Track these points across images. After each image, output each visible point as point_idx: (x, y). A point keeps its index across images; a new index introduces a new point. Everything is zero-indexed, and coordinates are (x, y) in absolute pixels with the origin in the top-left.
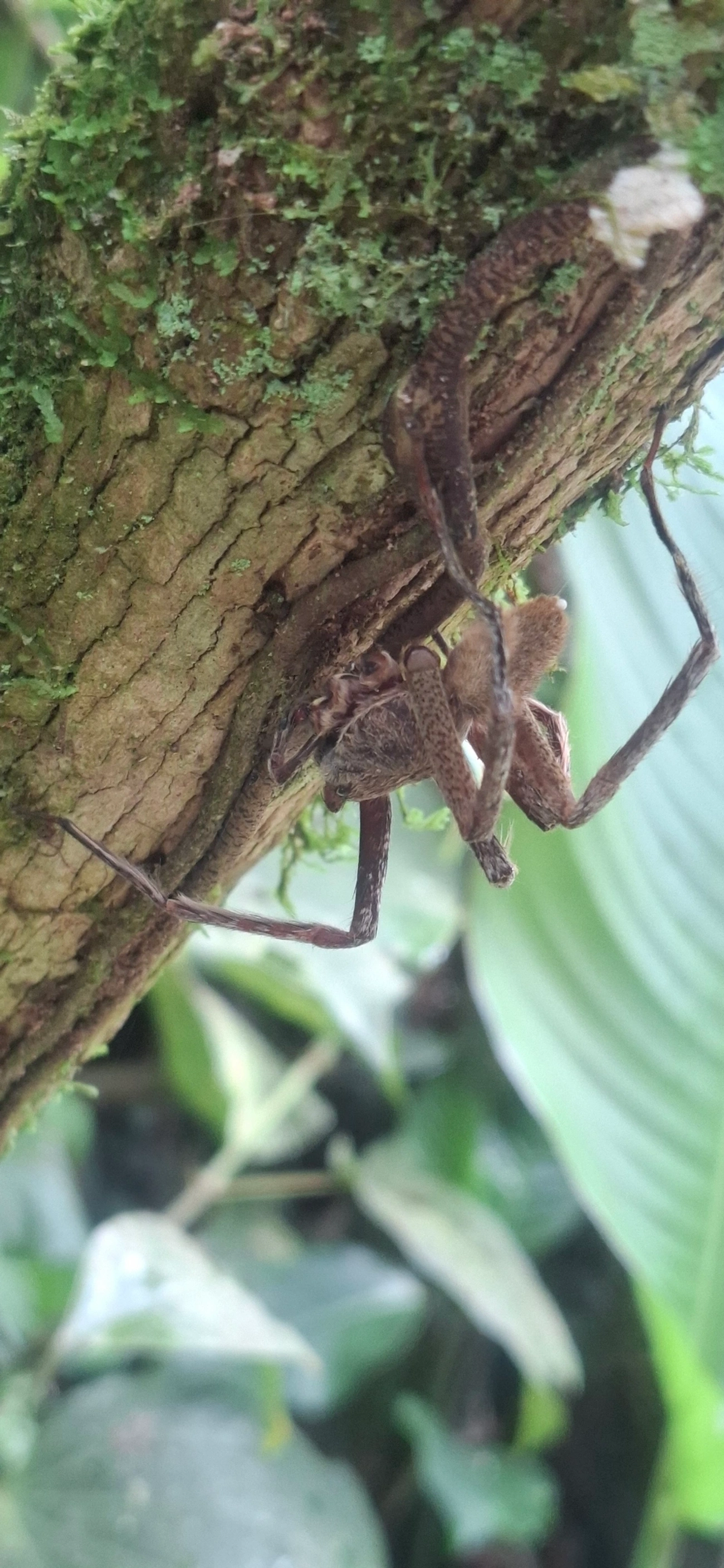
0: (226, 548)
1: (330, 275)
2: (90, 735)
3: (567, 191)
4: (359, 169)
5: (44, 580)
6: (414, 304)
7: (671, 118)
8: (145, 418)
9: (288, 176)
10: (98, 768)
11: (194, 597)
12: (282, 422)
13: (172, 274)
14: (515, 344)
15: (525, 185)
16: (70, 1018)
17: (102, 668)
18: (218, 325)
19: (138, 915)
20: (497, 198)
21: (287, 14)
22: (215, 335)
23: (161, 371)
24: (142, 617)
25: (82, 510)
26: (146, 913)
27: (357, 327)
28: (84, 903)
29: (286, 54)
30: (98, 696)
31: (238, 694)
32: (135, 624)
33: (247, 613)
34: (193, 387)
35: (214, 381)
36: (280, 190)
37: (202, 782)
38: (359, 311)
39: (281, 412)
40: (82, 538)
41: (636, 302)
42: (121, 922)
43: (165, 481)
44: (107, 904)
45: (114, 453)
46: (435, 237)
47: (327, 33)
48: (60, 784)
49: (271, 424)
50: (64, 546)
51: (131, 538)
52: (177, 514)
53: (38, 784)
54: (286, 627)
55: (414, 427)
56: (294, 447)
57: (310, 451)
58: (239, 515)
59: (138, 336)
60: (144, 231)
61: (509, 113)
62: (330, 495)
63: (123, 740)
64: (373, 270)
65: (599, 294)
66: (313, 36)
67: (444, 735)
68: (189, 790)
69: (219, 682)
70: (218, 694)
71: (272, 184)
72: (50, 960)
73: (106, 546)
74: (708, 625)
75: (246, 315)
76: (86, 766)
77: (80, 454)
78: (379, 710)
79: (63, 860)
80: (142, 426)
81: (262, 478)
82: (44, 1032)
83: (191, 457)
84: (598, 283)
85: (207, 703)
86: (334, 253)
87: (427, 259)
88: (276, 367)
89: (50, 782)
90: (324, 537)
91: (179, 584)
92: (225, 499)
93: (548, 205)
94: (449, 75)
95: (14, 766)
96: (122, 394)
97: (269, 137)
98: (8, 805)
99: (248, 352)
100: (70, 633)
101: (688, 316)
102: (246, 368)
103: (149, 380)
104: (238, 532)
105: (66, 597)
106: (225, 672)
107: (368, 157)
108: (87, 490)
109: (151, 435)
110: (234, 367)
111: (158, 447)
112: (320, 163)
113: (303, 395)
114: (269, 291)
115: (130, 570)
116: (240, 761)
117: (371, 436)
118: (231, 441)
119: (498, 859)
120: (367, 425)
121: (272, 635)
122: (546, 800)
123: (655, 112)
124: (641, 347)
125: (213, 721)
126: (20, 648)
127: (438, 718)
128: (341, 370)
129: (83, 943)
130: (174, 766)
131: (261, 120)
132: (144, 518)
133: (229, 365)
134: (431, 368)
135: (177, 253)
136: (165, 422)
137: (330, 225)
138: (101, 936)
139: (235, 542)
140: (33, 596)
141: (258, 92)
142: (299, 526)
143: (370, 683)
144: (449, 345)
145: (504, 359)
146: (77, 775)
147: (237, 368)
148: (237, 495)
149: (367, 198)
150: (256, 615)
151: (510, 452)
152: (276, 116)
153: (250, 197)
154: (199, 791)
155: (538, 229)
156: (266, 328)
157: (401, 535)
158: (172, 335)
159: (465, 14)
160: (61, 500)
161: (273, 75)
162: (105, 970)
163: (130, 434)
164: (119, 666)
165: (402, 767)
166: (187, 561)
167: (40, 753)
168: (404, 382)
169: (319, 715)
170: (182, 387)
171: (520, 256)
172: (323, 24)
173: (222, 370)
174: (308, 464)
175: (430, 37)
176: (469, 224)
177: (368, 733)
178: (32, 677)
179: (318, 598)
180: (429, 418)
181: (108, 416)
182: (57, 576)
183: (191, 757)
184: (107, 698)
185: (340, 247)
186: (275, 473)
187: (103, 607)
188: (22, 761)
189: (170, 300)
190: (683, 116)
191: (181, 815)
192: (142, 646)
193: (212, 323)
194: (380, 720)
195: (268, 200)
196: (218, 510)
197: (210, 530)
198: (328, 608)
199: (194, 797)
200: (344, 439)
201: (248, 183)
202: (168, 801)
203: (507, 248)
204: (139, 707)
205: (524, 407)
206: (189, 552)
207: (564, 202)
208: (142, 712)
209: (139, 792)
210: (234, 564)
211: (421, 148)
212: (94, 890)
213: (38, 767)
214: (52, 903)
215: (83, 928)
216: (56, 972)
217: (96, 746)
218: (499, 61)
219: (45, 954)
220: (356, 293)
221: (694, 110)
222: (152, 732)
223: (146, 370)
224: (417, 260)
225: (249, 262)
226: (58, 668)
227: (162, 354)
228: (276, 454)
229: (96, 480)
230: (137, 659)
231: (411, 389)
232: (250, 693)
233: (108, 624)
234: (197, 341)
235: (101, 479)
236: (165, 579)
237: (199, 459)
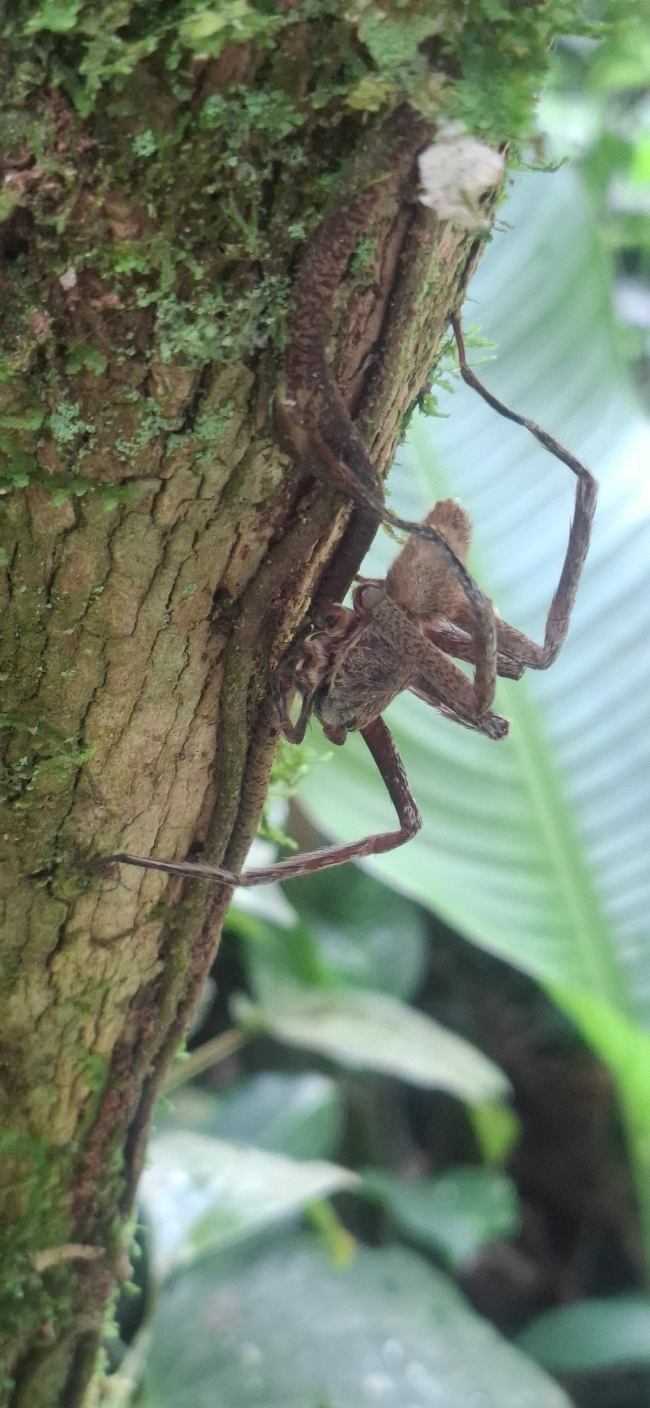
0: (173, 583)
1: (190, 334)
2: (113, 779)
3: (354, 187)
4: (178, 244)
5: (30, 676)
6: (262, 327)
7: (433, 98)
8: (70, 513)
9: (123, 274)
10: (128, 802)
11: (158, 633)
12: (189, 464)
13: (51, 391)
14: (345, 320)
15: (311, 196)
16: (173, 1006)
17: (103, 722)
18: (108, 413)
19: (198, 900)
20: (293, 216)
21: (61, 146)
22: (108, 423)
23: (70, 470)
24: (121, 668)
25: (41, 607)
26: (204, 895)
27: (224, 366)
28: (152, 912)
29: (77, 178)
30: (109, 746)
31: (218, 690)
32: (118, 676)
33: (206, 624)
34: (103, 471)
35: (123, 458)
36: (118, 286)
37: (211, 772)
38: (221, 352)
39: (185, 458)
40: (49, 629)
41: (424, 246)
42: (188, 912)
43: (104, 553)
44: (170, 904)
45: (52, 550)
46: (258, 268)
47: (101, 147)
48: (102, 829)
49: (180, 471)
50: (36, 643)
51: (90, 611)
52: (123, 574)
53: (84, 839)
54: (244, 621)
55: (307, 421)
56: (203, 480)
57: (218, 476)
58: (175, 552)
59: (39, 451)
60: (14, 368)
61: (275, 147)
62: (244, 504)
63: (140, 771)
64: (221, 315)
65: (390, 253)
66: (90, 154)
67: (419, 645)
68: (205, 780)
69: (199, 688)
70: (202, 698)
71: (109, 286)
72: (140, 970)
73: (72, 626)
74: (579, 465)
75: (130, 396)
76: (118, 805)
77: (23, 565)
78: (355, 650)
79: (125, 887)
80: (70, 520)
81: (185, 515)
82: (157, 1028)
83: (120, 525)
84: (386, 245)
85: (195, 710)
86: (184, 316)
87: (259, 288)
88: (171, 425)
89: (94, 832)
90: (248, 537)
91: (144, 629)
92: (160, 545)
93: (344, 204)
94: (216, 138)
95: (60, 834)
96: (41, 502)
97: (91, 249)
98: (67, 866)
99: (143, 424)
100: (66, 708)
101: (455, 236)
102: (145, 437)
103: (62, 481)
104: (178, 566)
105: (53, 681)
106: (203, 679)
107: (179, 230)
108: (40, 590)
109: (80, 523)
110: (135, 440)
111: (89, 529)
112: (141, 253)
113: (200, 436)
114: (140, 371)
115: (98, 636)
116: (240, 741)
117: (261, 443)
118: (151, 498)
119: (494, 719)
120: (257, 436)
121: (232, 631)
122: (517, 656)
123: (418, 100)
124: (431, 277)
125: (205, 721)
126: (29, 739)
127: (408, 634)
128: (223, 403)
129: (160, 944)
130: (187, 770)
131: (78, 239)
132: (96, 590)
133: (129, 441)
134: (302, 370)
135: (48, 372)
136: (89, 508)
137: (173, 297)
138: (176, 930)
139: (179, 575)
140: (26, 694)
141: (67, 219)
142: (227, 539)
143: (338, 633)
144: (309, 346)
145: (341, 336)
146: (113, 815)
147: (138, 440)
148: (169, 537)
149: (194, 262)
150: (213, 623)
151: (371, 405)
152: (88, 231)
153: (97, 303)
154: (211, 780)
155: (343, 226)
156: (149, 399)
157: (309, 508)
158: (72, 438)
159: (208, 85)
160: (19, 608)
161: (73, 199)
162: (188, 955)
163: (61, 530)
164: (117, 715)
165: (392, 685)
166: (144, 607)
167: (76, 813)
168: (282, 391)
169: (307, 676)
170: (94, 475)
171: (338, 254)
172: (95, 142)
173: (125, 447)
174: (219, 488)
175: (188, 115)
176: (280, 246)
177: (354, 672)
178: (50, 757)
179: (261, 586)
180: (316, 409)
181: (35, 523)
182: (41, 669)
183: (197, 757)
184: (116, 745)
185: (187, 310)
186: (195, 507)
187: (87, 675)
188: (64, 827)
189: (57, 411)
190: (442, 94)
191: (203, 806)
192: (129, 690)
193: (102, 414)
194: (361, 657)
195: (113, 299)
196: (157, 556)
197: (155, 575)
198: (273, 590)
199: (209, 786)
200: (242, 456)
201: (89, 293)
202: (190, 801)
203: (325, 252)
204: (143, 738)
205: (366, 365)
206: (143, 599)
207: (355, 196)
208: (147, 741)
209: (166, 805)
210: (185, 592)
211: (222, 204)
212: (156, 898)
213: (81, 825)
214: (128, 925)
215: (158, 932)
216: (149, 977)
217: (120, 785)
218: (254, 110)
219: (135, 968)
220: (215, 339)
221: (446, 85)
222: (160, 753)
223: (57, 474)
224: (251, 292)
225: (115, 354)
226: (69, 740)
227: (68, 457)
228: (191, 491)
229: (44, 579)
230: (129, 702)
231: (291, 392)
232: (230, 685)
233: (96, 686)
234: (95, 433)
235: (48, 576)
236: (131, 630)
237: (127, 524)
